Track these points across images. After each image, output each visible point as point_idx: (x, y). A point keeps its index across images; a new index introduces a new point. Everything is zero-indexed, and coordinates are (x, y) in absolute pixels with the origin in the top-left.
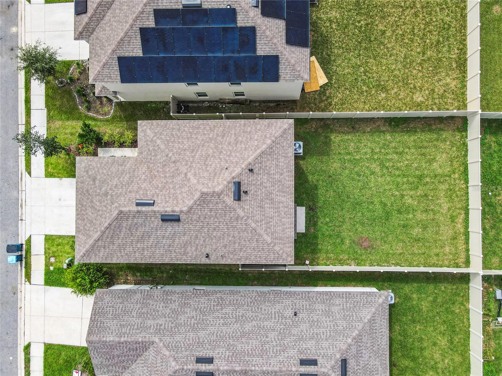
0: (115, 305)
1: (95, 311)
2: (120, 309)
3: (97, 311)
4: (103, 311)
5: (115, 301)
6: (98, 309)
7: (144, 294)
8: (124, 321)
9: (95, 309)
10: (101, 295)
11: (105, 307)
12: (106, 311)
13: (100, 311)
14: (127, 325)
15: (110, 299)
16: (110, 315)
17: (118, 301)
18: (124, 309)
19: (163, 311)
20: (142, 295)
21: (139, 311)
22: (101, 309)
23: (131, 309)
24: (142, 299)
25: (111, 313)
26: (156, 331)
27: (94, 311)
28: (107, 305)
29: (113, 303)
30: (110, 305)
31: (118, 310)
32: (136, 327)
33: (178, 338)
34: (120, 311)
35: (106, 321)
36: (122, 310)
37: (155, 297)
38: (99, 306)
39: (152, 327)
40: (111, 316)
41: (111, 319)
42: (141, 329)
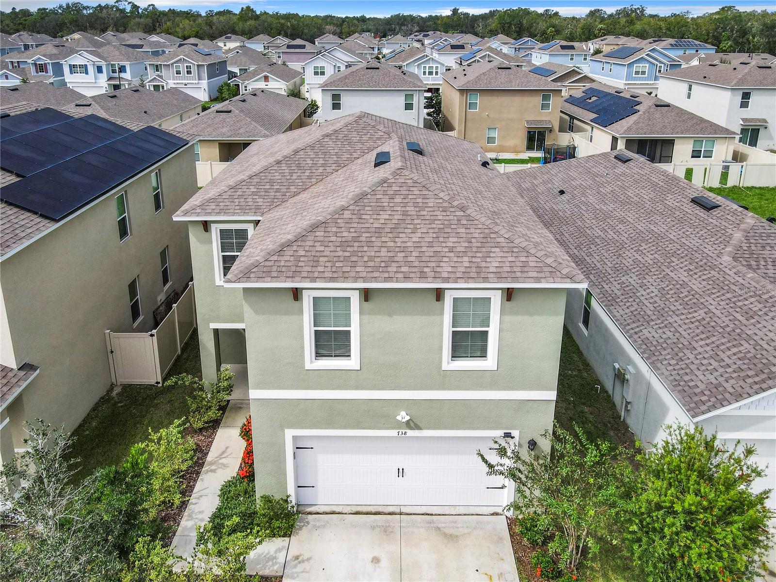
0: (706, 356)
1: (763, 381)
2: (708, 341)
3: (757, 379)
4: (743, 367)
5: (697, 362)
6: (749, 381)
7: (638, 327)
8: (736, 319)
9: (756, 387)
10: (704, 398)
11: (729, 370)
12: (739, 362)
13: (750, 373)
14: (738, 310)
15: (699, 373)
16: (741, 348)
17: (691, 356)
18: (703, 336)
19: (655, 284)
20: (642, 328)
21: (685, 312)
22: (742, 374)
23: (692, 326)
24: (652, 323)
25: (735, 350)
26: (708, 268)
27: (764, 386)
28: (721, 370)
29: (705, 362)
30: (715, 364)
31: (718, 343)
32: (729, 295)
33: (694, 242)
34: (714, 339)
35: (766, 346)
36: (708, 338)
37: (632, 309)
38: (741, 383)
39: (704, 277)
40: (746, 345)
41: (752, 342)
42: (726, 288)
